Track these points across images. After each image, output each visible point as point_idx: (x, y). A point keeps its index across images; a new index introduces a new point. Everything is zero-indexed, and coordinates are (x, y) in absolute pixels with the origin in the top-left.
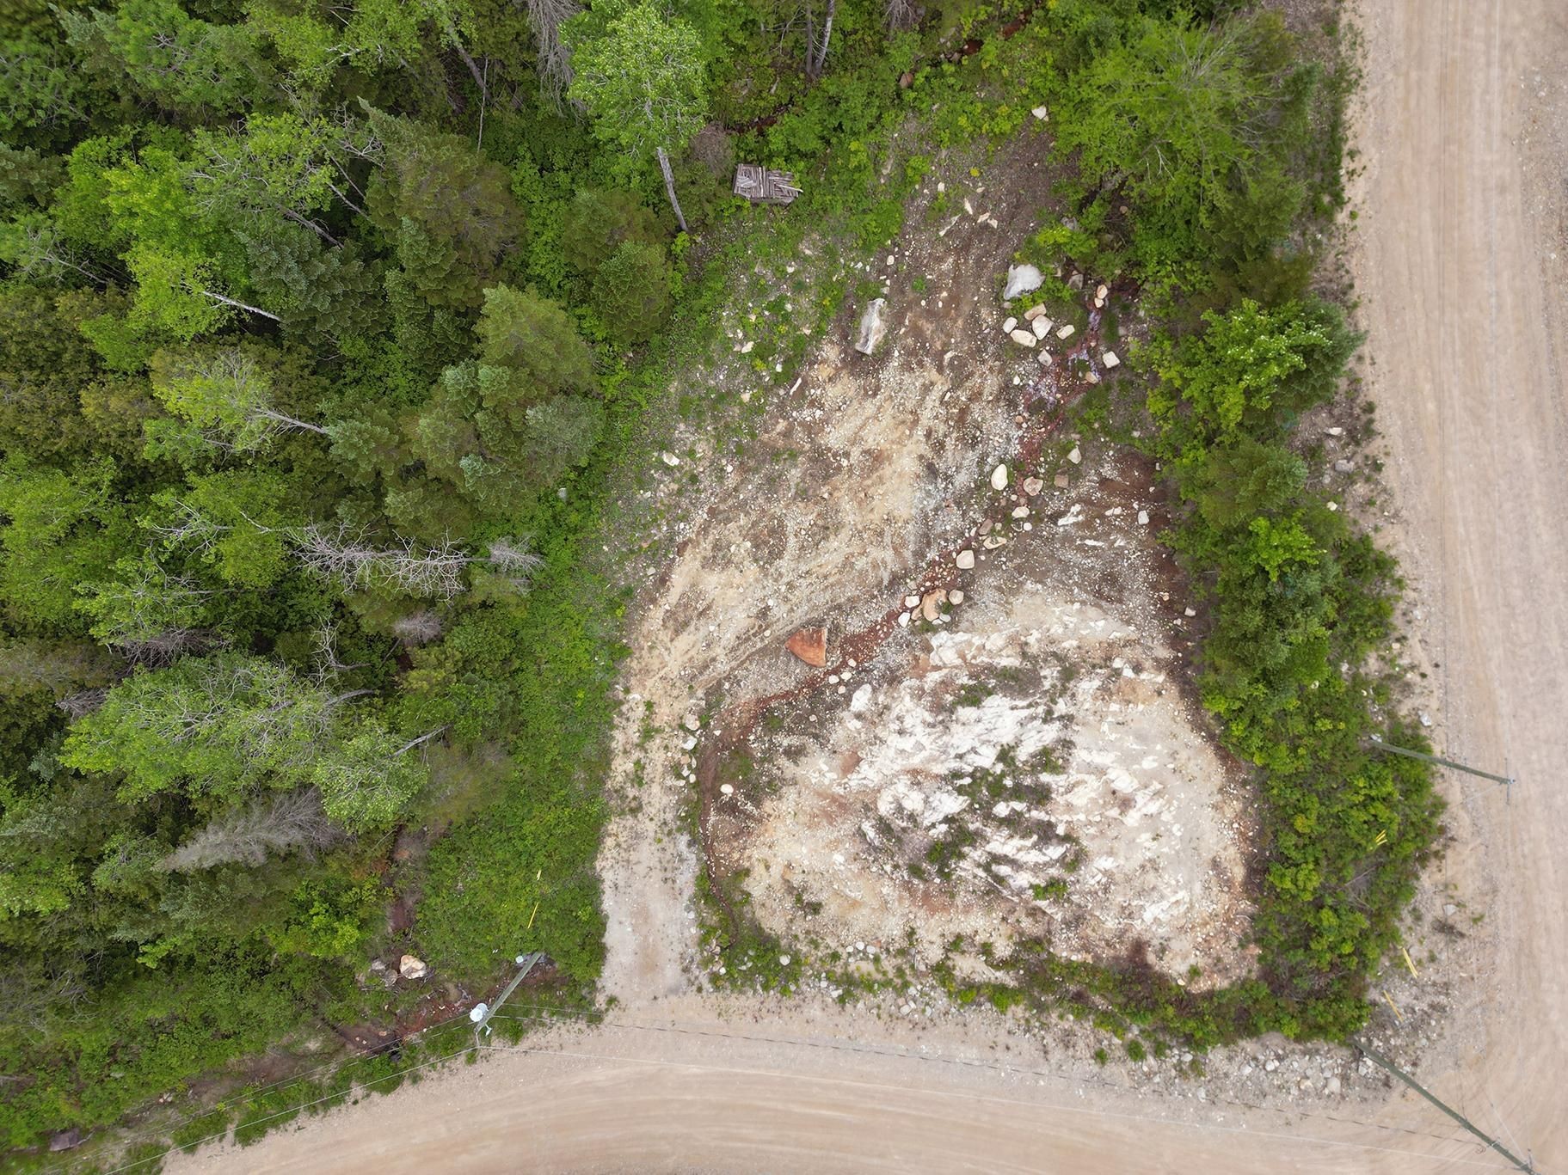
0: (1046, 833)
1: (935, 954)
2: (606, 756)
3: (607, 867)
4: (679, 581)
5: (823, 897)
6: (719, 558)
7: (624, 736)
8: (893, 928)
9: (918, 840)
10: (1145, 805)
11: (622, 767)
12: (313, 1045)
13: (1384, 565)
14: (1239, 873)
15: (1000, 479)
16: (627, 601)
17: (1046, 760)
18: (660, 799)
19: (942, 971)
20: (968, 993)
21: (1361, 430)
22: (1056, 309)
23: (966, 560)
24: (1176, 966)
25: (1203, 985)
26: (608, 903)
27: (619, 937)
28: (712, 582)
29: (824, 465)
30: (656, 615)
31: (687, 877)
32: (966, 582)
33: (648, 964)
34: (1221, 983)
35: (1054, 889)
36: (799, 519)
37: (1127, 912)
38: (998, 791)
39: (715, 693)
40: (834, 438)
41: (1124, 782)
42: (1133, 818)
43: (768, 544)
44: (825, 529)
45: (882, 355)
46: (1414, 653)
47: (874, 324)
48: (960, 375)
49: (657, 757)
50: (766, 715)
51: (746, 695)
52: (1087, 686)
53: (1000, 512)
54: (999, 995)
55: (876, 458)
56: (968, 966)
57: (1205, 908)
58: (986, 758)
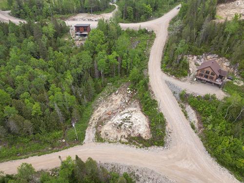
0: (130, 122)
1: (119, 139)
2: (89, 121)
3: (87, 131)
4: (99, 109)
5: (108, 133)
6: (103, 107)
7: (91, 120)
8: (115, 136)
9: (118, 125)
10: (139, 119)
11: (90, 122)
12: (50, 149)
13: (156, 101)
14: (148, 126)
15: (127, 101)
16: (94, 110)
17: (130, 117)
18: (93, 125)
19: (120, 141)
20: (123, 143)
21: (153, 93)
22: (131, 91)
23: (124, 107)
24: (144, 137)
25: (146, 139)
26: (86, 134)
27: (87, 137)
28: (102, 109)
29: (112, 100)
30: (96, 111)
31: (95, 132)
32: (124, 108)
33: (89, 139)
34: (148, 138)
35: (130, 127)
36: (110, 104)
37: (138, 130)
38: (126, 120)
39: (100, 118)
40: (113, 99)
41: (137, 118)
42: (138, 121)
43: (107, 106)
44: (112, 104)
45: (117, 94)
46: (160, 107)
47: (117, 92)
48: (124, 95)
49: (94, 122)
50: (105, 119)
51: (103, 118)
52: (133, 112)
53: (127, 104)
54: (126, 143)
55: (117, 100)
56: (123, 140)
57: (146, 130)
58: (125, 118)
